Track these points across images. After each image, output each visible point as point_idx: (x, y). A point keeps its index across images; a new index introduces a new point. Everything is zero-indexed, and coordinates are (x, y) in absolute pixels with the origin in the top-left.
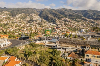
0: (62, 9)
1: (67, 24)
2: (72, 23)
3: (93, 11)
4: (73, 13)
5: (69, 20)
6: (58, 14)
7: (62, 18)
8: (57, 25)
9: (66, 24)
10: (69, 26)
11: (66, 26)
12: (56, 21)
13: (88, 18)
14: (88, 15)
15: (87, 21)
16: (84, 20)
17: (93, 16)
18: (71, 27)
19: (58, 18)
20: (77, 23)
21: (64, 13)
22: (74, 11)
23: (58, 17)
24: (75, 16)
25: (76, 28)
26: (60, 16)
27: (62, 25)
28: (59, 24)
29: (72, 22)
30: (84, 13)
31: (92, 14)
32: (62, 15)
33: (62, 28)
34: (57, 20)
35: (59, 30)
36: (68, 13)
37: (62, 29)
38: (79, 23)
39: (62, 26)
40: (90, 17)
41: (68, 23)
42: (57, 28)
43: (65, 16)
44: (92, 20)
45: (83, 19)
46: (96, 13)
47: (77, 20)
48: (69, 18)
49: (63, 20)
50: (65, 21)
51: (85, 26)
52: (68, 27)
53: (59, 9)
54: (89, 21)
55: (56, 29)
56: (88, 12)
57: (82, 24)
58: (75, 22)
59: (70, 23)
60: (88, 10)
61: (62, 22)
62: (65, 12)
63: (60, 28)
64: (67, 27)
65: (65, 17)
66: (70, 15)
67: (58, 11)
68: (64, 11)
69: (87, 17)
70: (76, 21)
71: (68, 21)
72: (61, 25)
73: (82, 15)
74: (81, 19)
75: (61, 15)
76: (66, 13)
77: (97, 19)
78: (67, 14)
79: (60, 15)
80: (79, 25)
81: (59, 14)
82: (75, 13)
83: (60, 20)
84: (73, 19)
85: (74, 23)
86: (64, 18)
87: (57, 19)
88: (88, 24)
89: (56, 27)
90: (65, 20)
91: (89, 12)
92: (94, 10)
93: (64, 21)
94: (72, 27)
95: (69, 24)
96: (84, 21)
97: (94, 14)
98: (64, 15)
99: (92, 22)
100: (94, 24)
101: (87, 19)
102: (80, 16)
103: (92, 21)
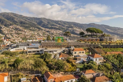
0: (9, 14)
1: (20, 34)
2: (25, 32)
3: (47, 20)
4: (26, 21)
5: (21, 28)
6: (5, 20)
7: (11, 25)
8: (5, 36)
9: (18, 34)
10: (23, 36)
11: (19, 36)
12: (3, 30)
13: (43, 27)
14: (43, 23)
15: (42, 30)
16: (40, 29)
17: (47, 25)
18: (25, 37)
20: (32, 32)
21: (13, 19)
22: (27, 18)
23: (4, 23)
24: (28, 24)
25: (32, 38)
26: (8, 23)
27: (13, 34)
28: (8, 34)
29: (26, 31)
30: (38, 21)
31: (47, 23)
32: (10, 22)
33: (13, 39)
34: (4, 27)
35: (10, 42)
36: (19, 19)
38: (34, 32)
39: (12, 36)
40: (45, 26)
41: (20, 32)
42: (4, 38)
43: (15, 23)
44: (47, 30)
45: (38, 28)
46: (50, 22)
47: (31, 28)
48: (21, 26)
49: (13, 29)
51: (41, 36)
52: (21, 38)
53: (5, 13)
54: (45, 30)
55: (5, 41)
56: (42, 20)
57: (38, 34)
58: (29, 31)
59: (23, 33)
60: (42, 18)
61: (11, 31)
62: (15, 18)
63: (9, 38)
64: (20, 38)
65: (15, 24)
66: (21, 23)
67: (3, 16)
68: (13, 17)
69: (41, 25)
70: (31, 30)
71: (20, 30)
72: (11, 34)
73: (36, 23)
74: (35, 28)
75: (9, 22)
76: (15, 20)
77: (52, 28)
78: (17, 20)
79: (8, 21)
80: (34, 34)
81: (6, 20)
82: (29, 21)
83: (9, 28)
84: (26, 28)
85: (28, 32)
86: (15, 26)
87: (3, 26)
88: (44, 33)
89: (3, 38)
90: (15, 28)
91: (43, 21)
93: (15, 30)
94: (27, 37)
95: (22, 33)
96: (39, 30)
97: (48, 23)
98: (13, 21)
99: (48, 32)
100: (50, 34)
101: (42, 28)
102: (34, 24)
103: (48, 30)
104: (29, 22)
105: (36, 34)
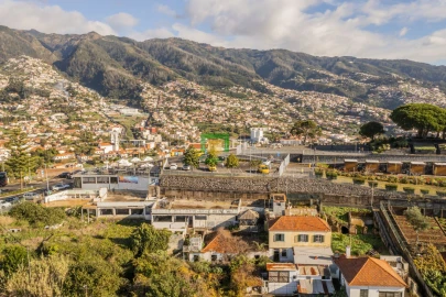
0: (169, 42)
1: (195, 109)
2: (213, 104)
3: (293, 55)
4: (217, 62)
5: (199, 89)
6: (152, 65)
7: (169, 79)
8: (148, 115)
9: (188, 110)
10: (202, 119)
11: (190, 118)
12: (145, 96)
13: (276, 85)
14: (276, 70)
15: (271, 94)
16: (262, 90)
17: (293, 75)
18: (210, 122)
19: (154, 83)
20: (236, 104)
21: (177, 61)
22: (222, 52)
23: (151, 75)
24: (224, 74)
25: (233, 124)
26: (161, 74)
27: (171, 111)
28: (158, 109)
29: (214, 98)
30: (259, 63)
31: (291, 69)
32: (167, 69)
33: (171, 126)
34: (148, 88)
35: (159, 136)
36: (195, 59)
37: (173, 132)
38: (242, 104)
39: (170, 116)
40: (283, 80)
41: (195, 103)
42: (147, 125)
43: (183, 71)
44: (291, 93)
45: (257, 87)
46: (304, 63)
47: (233, 89)
48: (200, 83)
49: (176, 92)
50: (185, 93)
51: (266, 119)
52: (196, 122)
53: (157, 40)
54: (281, 97)
55: (146, 133)
56: (274, 60)
57: (254, 109)
58: (225, 100)
59: (204, 106)
60: (274, 50)
61: (168, 99)
62: (184, 55)
63: (160, 125)
64: (192, 122)
65: (183, 75)
66: (203, 70)
67: (150, 50)
68: (178, 52)
69: (270, 78)
70: (232, 95)
71: (196, 97)
72: (167, 111)
73: (252, 71)
74: (248, 87)
75: (164, 70)
76: (185, 61)
77: (308, 87)
78: (189, 64)
79: (162, 67)
80: (243, 111)
81: (156, 62)
82: (227, 62)
83: (162, 89)
84: (217, 87)
85: (222, 103)
86: (181, 81)
87: (147, 85)
88: (276, 107)
89: (143, 124)
90: (183, 90)
91: (278, 61)
92: (298, 54)
93: (179, 95)
94: (215, 121)
95: (199, 108)
96: (260, 96)
97: (297, 67)
98: (179, 67)
99: (292, 101)
100: (298, 109)
101: (272, 87)
102: (245, 74)
103: (292, 95)
104: (227, 66)
105: (248, 108)
